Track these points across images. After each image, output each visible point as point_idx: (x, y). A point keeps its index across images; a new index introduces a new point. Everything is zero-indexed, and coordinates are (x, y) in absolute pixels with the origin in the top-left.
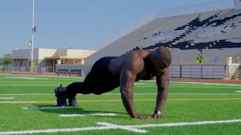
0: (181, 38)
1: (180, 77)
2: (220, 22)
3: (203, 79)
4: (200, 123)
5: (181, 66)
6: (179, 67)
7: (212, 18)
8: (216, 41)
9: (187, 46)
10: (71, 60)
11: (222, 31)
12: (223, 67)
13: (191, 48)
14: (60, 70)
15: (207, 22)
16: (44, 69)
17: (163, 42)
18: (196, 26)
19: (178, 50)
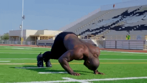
0: (116, 23)
1: (116, 48)
2: (141, 14)
3: (130, 50)
4: (128, 78)
5: (116, 41)
6: (115, 42)
7: (136, 10)
8: (139, 25)
9: (120, 29)
10: (47, 37)
11: (142, 19)
12: (143, 42)
13: (123, 30)
14: (39, 44)
15: (133, 13)
16: (29, 43)
17: (105, 26)
18: (126, 16)
19: (114, 31)
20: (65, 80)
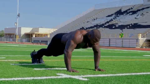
0: (110, 22)
1: (109, 46)
2: (134, 12)
3: (123, 47)
4: (121, 75)
5: (110, 39)
6: (108, 40)
7: (129, 9)
8: (132, 24)
9: (114, 27)
10: (42, 35)
11: (135, 18)
12: (136, 40)
13: (116, 28)
14: (34, 41)
15: (126, 12)
16: (24, 40)
18: (120, 15)
19: (108, 29)
20: (60, 76)
